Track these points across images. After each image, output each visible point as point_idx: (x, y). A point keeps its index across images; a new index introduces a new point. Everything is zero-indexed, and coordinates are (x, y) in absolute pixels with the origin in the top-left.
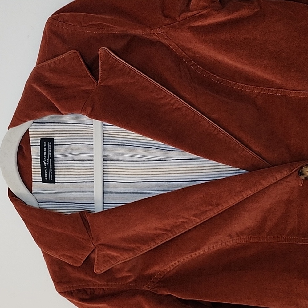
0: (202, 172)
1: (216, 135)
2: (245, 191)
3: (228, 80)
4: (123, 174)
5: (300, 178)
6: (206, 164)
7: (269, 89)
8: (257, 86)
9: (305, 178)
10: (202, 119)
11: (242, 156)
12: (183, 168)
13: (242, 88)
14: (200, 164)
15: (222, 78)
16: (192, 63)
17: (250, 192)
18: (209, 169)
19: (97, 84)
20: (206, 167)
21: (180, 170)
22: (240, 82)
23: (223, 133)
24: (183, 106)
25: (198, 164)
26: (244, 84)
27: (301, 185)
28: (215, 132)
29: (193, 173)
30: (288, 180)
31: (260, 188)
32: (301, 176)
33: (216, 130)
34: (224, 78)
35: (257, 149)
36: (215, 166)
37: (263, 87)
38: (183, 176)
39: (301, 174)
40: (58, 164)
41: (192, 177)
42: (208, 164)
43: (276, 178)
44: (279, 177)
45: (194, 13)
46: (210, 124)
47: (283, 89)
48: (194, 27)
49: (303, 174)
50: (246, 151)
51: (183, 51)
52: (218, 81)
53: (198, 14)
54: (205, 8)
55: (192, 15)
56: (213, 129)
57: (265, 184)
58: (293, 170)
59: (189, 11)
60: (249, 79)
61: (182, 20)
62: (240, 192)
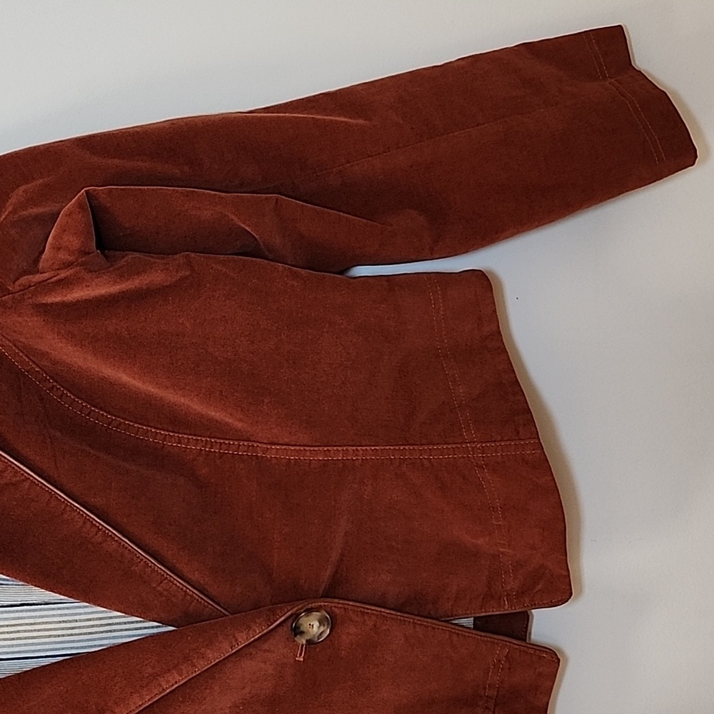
0: (72, 635)
1: (100, 543)
2: (166, 675)
3: (132, 421)
5: (295, 641)
6: (80, 614)
7: (222, 441)
8: (195, 435)
9: (307, 641)
10: (68, 508)
11: (161, 594)
12: (27, 624)
13: (164, 439)
14: (66, 615)
15: (119, 417)
16: (51, 385)
17: (178, 678)
18: (88, 627)
20: (80, 621)
21: (18, 632)
22: (159, 426)
23: (116, 539)
24: (23, 477)
25: (61, 615)
26: (167, 431)
27: (302, 660)
28: (99, 538)
29: (50, 636)
30: (266, 646)
31: (202, 666)
32: (298, 636)
33: (100, 533)
34: (123, 419)
35: (196, 577)
36: (101, 619)
37: (209, 437)
38: (25, 645)
39: (297, 631)
41: (47, 647)
42: (85, 613)
43: (236, 640)
44: (243, 639)
45: (46, 275)
46: (87, 520)
47: (251, 441)
48: (46, 305)
49: (302, 633)
50: (170, 581)
51: (29, 358)
52: (109, 424)
53: (55, 278)
54: (68, 265)
55: (41, 279)
56: (94, 530)
57: (214, 657)
58: (275, 621)
59: (38, 272)
60: (177, 421)
61: (21, 290)
62: (155, 676)
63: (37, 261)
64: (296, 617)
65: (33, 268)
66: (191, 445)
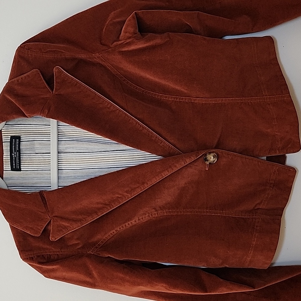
0: (133, 160)
1: (142, 130)
2: (164, 172)
3: (150, 91)
4: (73, 163)
5: (205, 163)
6: (135, 154)
7: (180, 97)
8: (171, 95)
9: (209, 163)
10: (131, 119)
11: (161, 146)
12: (119, 157)
13: (161, 97)
14: (131, 154)
15: (146, 89)
16: (124, 79)
17: (167, 173)
18: (138, 158)
19: (53, 93)
20: (136, 156)
21: (116, 159)
22: (159, 93)
23: (147, 129)
24: (116, 109)
25: (129, 154)
26: (162, 94)
27: (207, 169)
28: (141, 128)
29: (125, 161)
30: (195, 164)
31: (175, 170)
32: (206, 161)
33: (142, 127)
34: (147, 90)
35: (172, 141)
36: (142, 155)
37: (176, 96)
38: (118, 163)
39: (206, 160)
40: (24, 156)
43: (186, 162)
44: (188, 161)
45: (122, 42)
46: (137, 123)
47: (190, 97)
48: (122, 51)
49: (208, 160)
50: (164, 143)
51: (116, 70)
52: (143, 92)
53: (125, 42)
54: (130, 38)
55: (121, 43)
56: (139, 126)
57: (179, 167)
58: (199, 156)
59: (120, 41)
60: (166, 91)
61: (114, 47)
62: (160, 172)
63: (119, 37)
64: (206, 155)
65: (118, 39)
66: (170, 99)
